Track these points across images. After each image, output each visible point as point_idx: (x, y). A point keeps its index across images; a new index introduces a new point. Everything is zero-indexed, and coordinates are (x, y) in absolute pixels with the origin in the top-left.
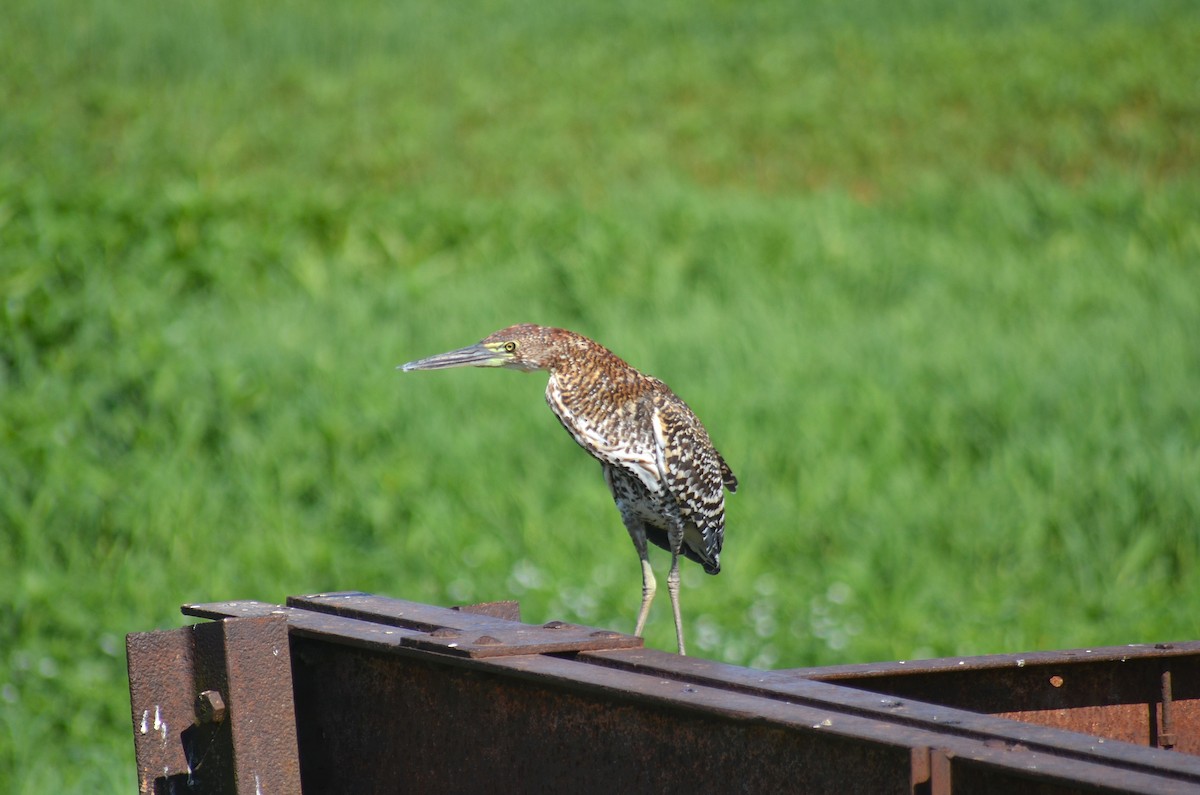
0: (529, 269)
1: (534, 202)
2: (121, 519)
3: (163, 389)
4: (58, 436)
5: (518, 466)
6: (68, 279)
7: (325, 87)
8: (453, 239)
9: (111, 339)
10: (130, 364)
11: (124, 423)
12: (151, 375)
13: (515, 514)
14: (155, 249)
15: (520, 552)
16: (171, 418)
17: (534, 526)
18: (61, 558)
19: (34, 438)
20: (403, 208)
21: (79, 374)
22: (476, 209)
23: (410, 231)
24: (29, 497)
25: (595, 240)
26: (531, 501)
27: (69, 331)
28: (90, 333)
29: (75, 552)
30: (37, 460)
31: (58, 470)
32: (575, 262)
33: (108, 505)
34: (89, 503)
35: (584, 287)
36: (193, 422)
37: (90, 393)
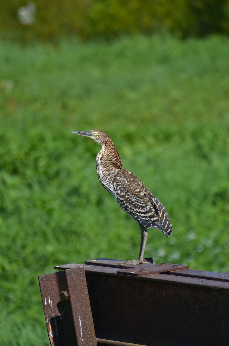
0: (190, 144)
1: (190, 125)
2: (74, 228)
3: (85, 189)
4: (55, 204)
5: (188, 204)
6: (56, 157)
7: (131, 95)
8: (167, 138)
9: (69, 174)
10: (74, 182)
11: (74, 199)
12: (80, 185)
13: (188, 217)
14: (81, 148)
15: (190, 229)
16: (87, 197)
17: (194, 220)
18: (58, 240)
19: (48, 206)
20: (153, 130)
21: (60, 186)
22: (174, 128)
23: (156, 137)
24: (48, 223)
25: (209, 135)
26: (192, 213)
27: (57, 174)
28: (63, 174)
29: (62, 237)
30: (50, 212)
31: (56, 215)
32: (204, 142)
33: (71, 224)
34: (64, 224)
35: (206, 149)
36: (94, 198)
37: (64, 191)
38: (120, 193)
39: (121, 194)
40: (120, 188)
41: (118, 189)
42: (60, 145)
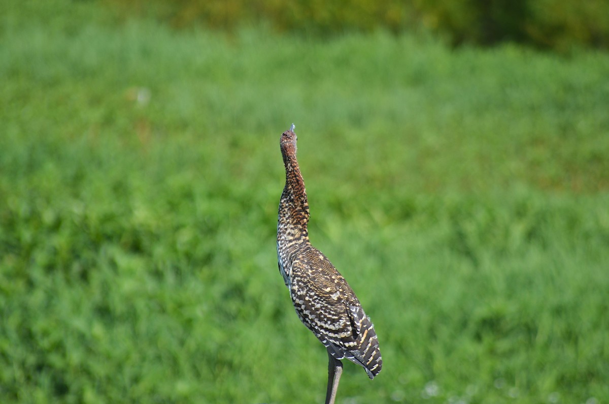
0: (444, 229)
1: (452, 196)
2: (228, 355)
3: (253, 289)
4: (199, 312)
5: (432, 333)
6: (210, 229)
7: (354, 135)
8: (406, 213)
9: (230, 260)
10: (237, 275)
11: (233, 306)
12: (247, 282)
13: (429, 356)
14: (254, 216)
15: (431, 376)
16: (257, 305)
17: (440, 363)
18: (198, 375)
19: (187, 313)
20: (384, 198)
21: (212, 280)
22: (421, 200)
23: (387, 210)
24: (182, 343)
25: (481, 216)
26: (437, 350)
27: (208, 259)
28: (219, 260)
29: (205, 371)
30: (189, 324)
31: (199, 331)
32: (470, 228)
33: (222, 347)
34: (211, 347)
35: (473, 240)
36: (268, 305)
37: (217, 290)
38: (297, 290)
39: (299, 293)
40: (298, 281)
41: (294, 283)
42: (218, 207)
